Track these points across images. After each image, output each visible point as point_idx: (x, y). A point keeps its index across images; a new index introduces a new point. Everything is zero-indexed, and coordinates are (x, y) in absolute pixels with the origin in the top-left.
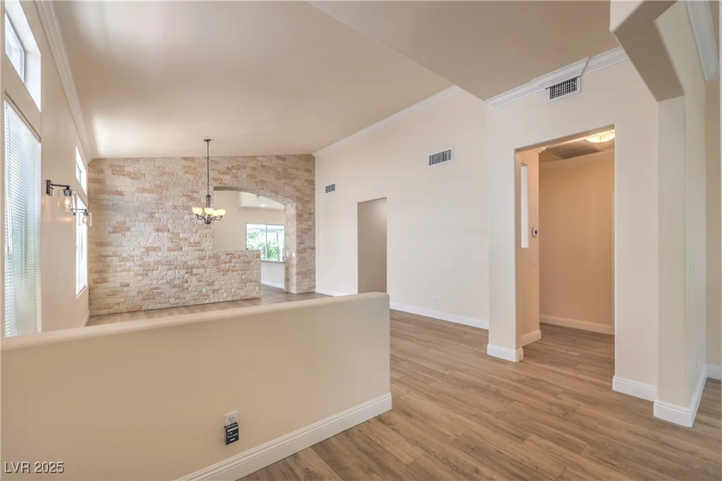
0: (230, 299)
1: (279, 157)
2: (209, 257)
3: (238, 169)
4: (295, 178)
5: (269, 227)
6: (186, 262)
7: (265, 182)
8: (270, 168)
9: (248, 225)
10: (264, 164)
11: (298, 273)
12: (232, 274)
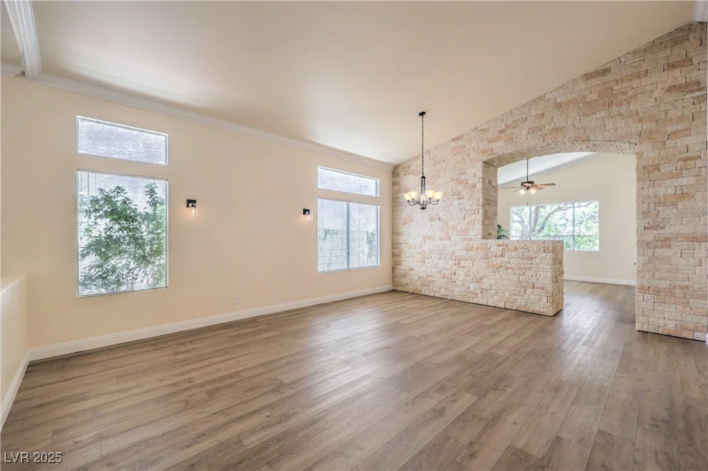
1: (592, 75)
6: (454, 253)
12: (505, 272)
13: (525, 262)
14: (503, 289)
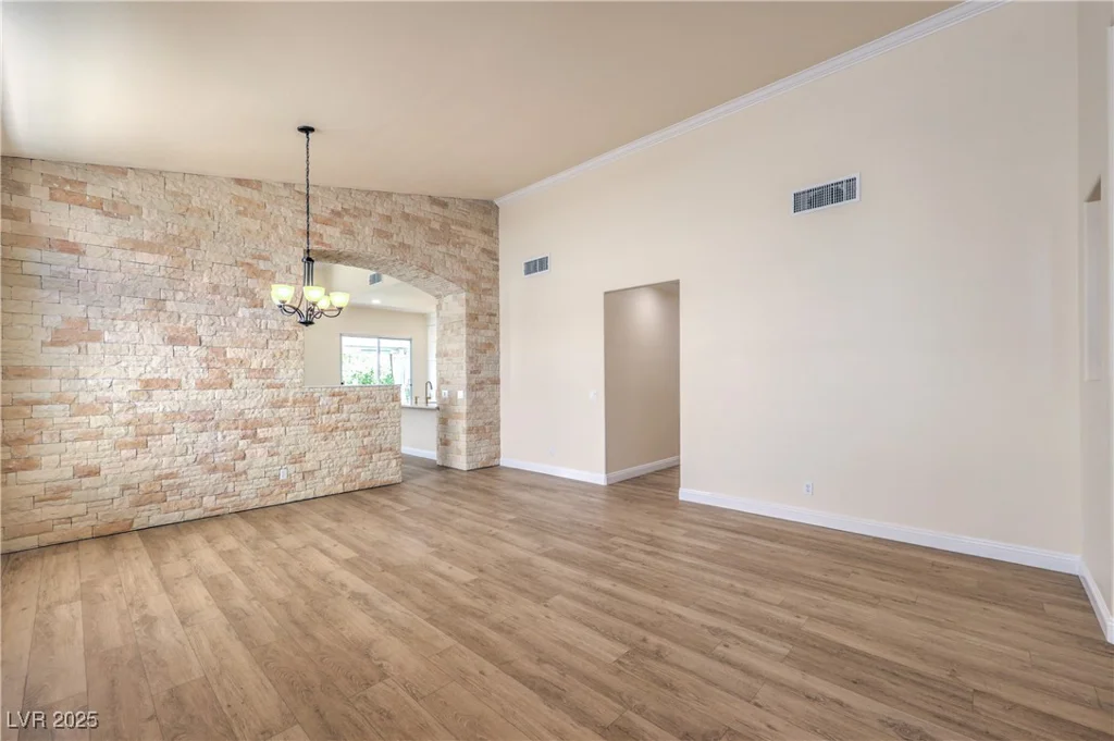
0: (339, 488)
1: (434, 201)
2: (295, 402)
3: (355, 216)
4: (464, 244)
5: (384, 343)
6: (242, 413)
7: (409, 247)
8: (417, 219)
9: (344, 339)
10: (407, 211)
11: (469, 431)
12: (343, 436)
13: (371, 417)
14: (340, 463)
